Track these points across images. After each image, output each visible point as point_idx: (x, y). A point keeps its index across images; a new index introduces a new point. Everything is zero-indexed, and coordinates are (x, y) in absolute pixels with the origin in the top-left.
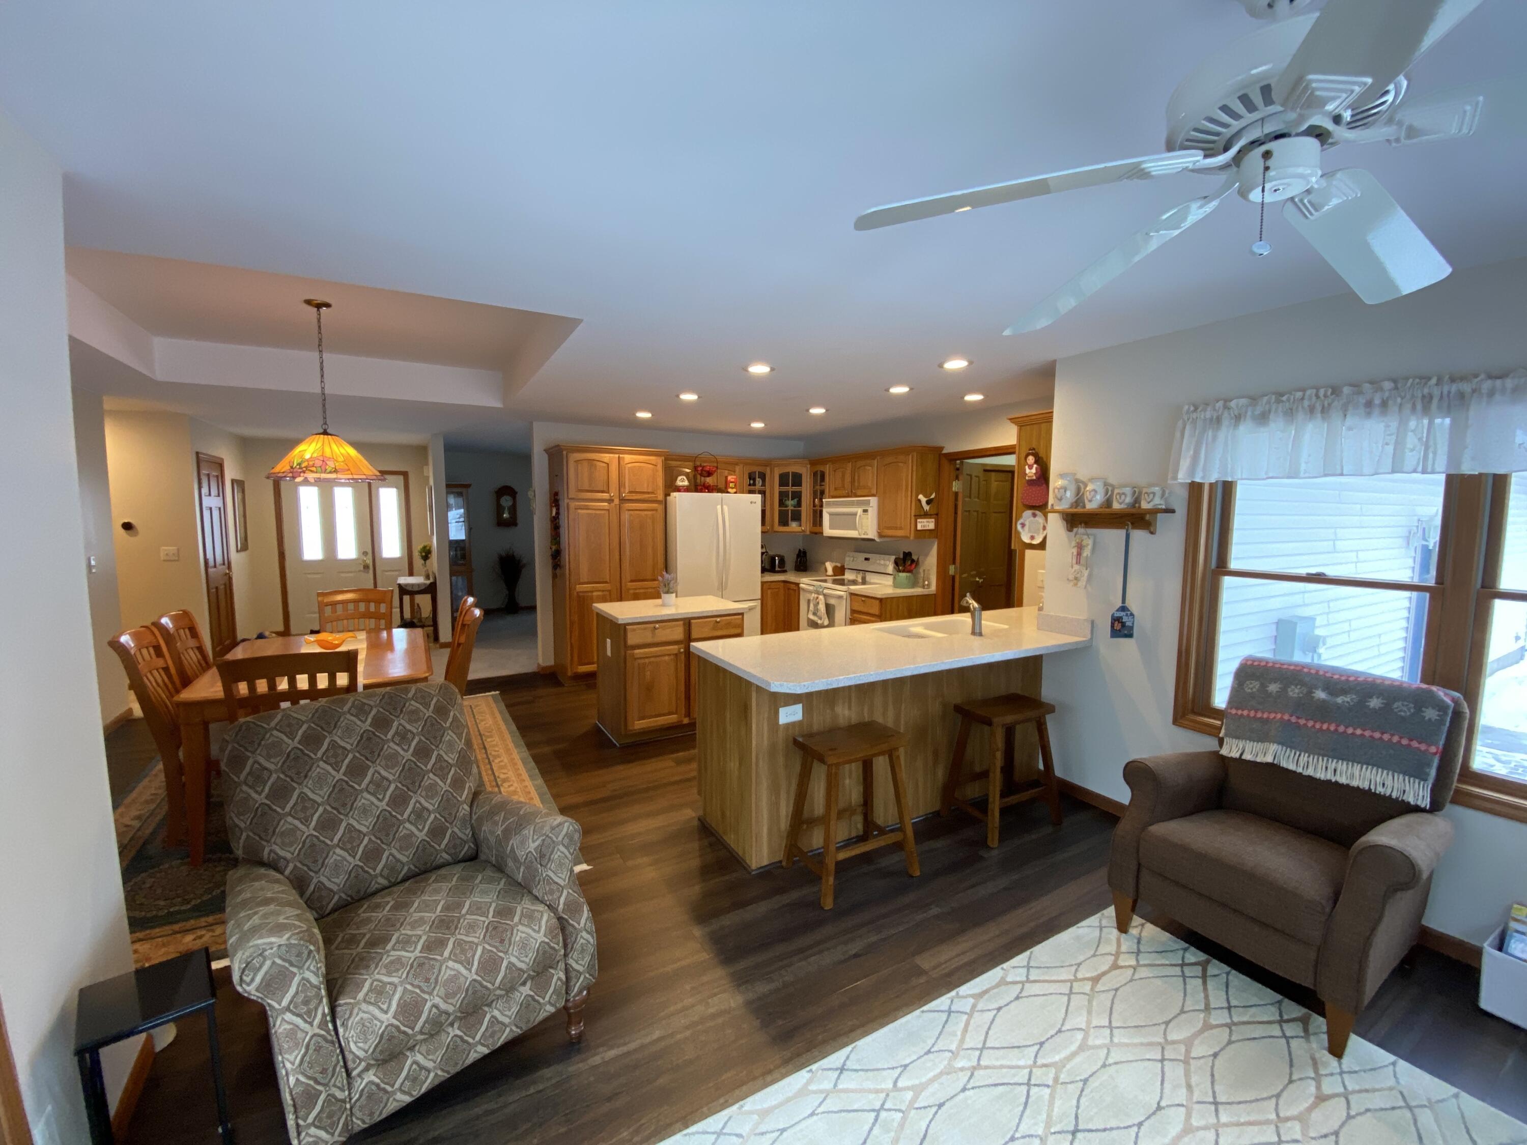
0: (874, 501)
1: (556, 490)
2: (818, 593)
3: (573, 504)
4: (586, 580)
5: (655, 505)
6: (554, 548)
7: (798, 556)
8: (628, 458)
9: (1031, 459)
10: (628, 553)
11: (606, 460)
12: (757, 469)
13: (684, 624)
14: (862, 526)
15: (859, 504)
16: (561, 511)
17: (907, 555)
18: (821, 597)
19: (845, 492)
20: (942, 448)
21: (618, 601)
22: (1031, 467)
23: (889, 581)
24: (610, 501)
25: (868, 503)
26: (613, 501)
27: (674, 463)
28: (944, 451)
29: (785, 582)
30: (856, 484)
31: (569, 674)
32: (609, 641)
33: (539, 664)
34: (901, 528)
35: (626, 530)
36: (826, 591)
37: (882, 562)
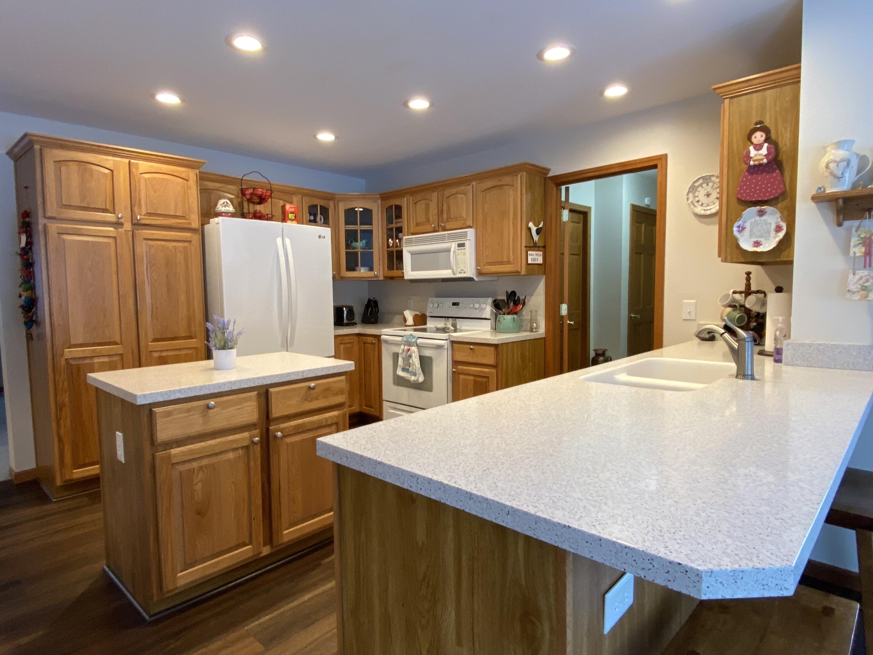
0: (471, 233)
1: (25, 208)
2: (410, 344)
3: (53, 227)
4: (80, 341)
5: (187, 235)
6: (25, 294)
7: (368, 306)
8: (143, 165)
9: (759, 137)
10: (148, 300)
11: (109, 165)
12: (319, 202)
13: (259, 395)
14: (457, 264)
15: (452, 238)
16: (35, 239)
17: (512, 296)
18: (414, 349)
19: (429, 228)
20: (548, 170)
21: (134, 366)
22: (759, 147)
23: (487, 326)
24: (118, 224)
25: (465, 235)
26: (122, 224)
27: (211, 185)
28: (551, 174)
29: (359, 335)
30: (445, 216)
31: (59, 482)
32: (119, 435)
33: (11, 470)
34: (509, 262)
35: (143, 267)
36: (419, 341)
37: (477, 306)
